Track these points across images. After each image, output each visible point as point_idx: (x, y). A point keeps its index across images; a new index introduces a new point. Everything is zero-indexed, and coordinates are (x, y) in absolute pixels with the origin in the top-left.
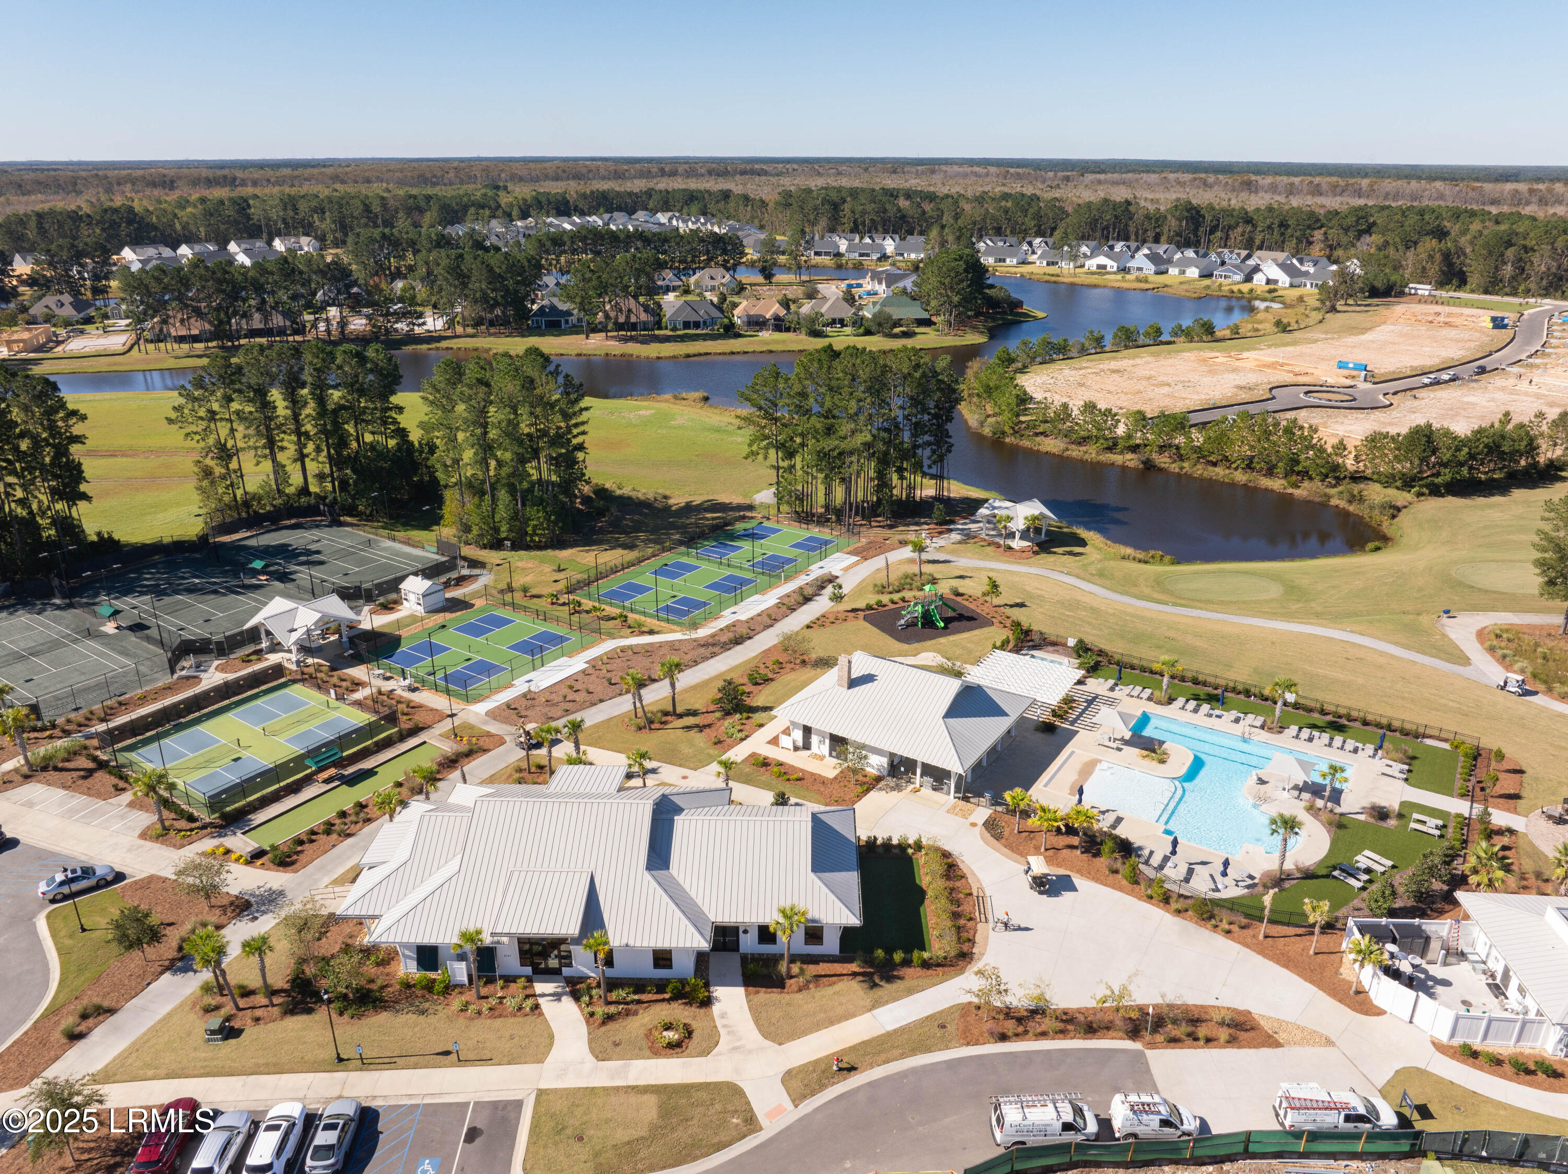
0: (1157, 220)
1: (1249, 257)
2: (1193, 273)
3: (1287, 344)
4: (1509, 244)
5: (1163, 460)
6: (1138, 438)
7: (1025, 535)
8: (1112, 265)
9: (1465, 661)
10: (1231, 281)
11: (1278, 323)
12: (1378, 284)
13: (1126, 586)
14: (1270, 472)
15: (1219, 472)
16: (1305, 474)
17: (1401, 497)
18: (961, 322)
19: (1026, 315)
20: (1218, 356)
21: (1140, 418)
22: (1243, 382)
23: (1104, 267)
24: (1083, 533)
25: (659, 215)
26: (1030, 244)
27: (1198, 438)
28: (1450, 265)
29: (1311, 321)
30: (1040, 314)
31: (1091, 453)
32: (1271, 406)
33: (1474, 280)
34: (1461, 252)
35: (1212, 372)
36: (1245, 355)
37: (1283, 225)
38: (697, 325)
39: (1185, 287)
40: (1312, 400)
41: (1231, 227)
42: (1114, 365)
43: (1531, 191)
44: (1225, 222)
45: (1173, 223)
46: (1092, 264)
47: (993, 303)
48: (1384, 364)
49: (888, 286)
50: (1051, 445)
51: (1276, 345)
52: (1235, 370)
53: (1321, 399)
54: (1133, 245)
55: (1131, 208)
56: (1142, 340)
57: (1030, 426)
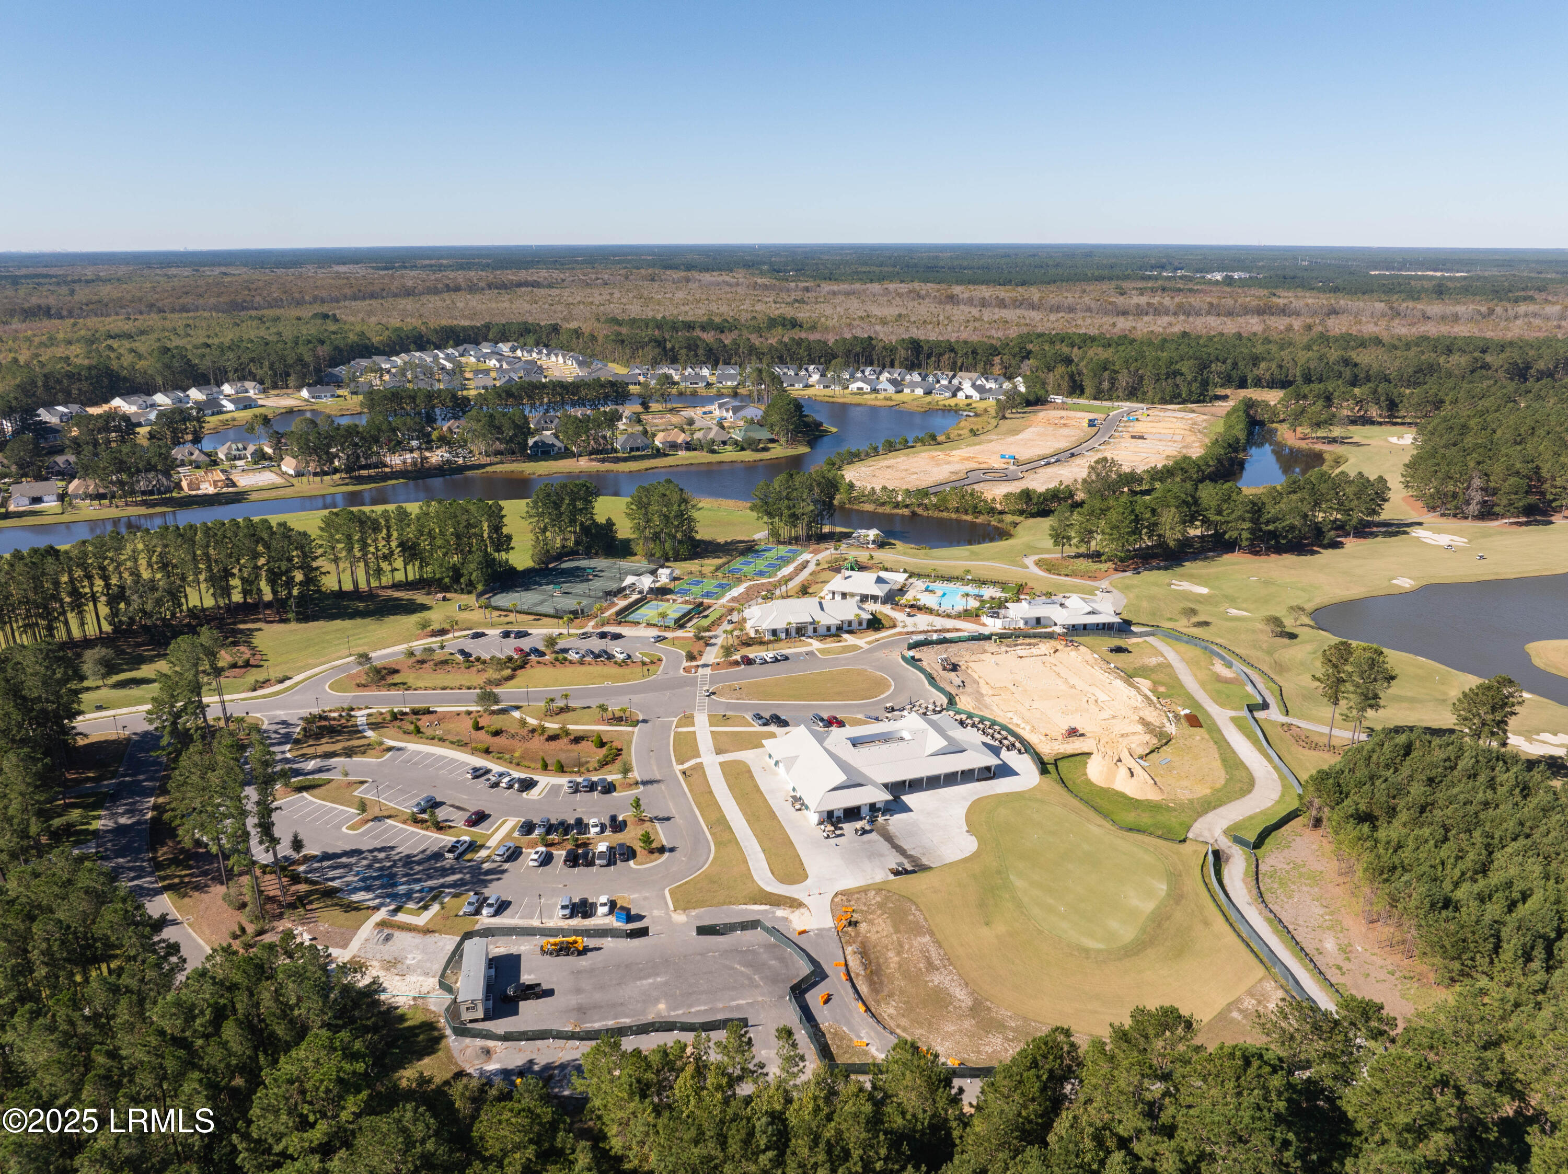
0: (891, 350)
1: (954, 376)
2: (919, 392)
3: (975, 444)
4: (1105, 369)
5: (920, 511)
6: (908, 501)
7: (874, 542)
8: (867, 388)
9: (1027, 567)
10: (942, 398)
11: (971, 431)
12: (1031, 398)
13: (914, 556)
14: (966, 513)
15: (945, 514)
16: (980, 512)
17: (1017, 519)
18: (793, 441)
19: (826, 431)
20: (938, 454)
21: (908, 492)
22: (953, 470)
23: (862, 389)
24: (893, 541)
25: (500, 345)
26: (807, 370)
27: (934, 500)
28: (1074, 381)
29: (990, 427)
30: (834, 430)
31: (887, 509)
32: (967, 482)
33: (1088, 391)
34: (1080, 374)
35: (937, 465)
36: (954, 453)
37: (974, 352)
38: (638, 449)
39: (915, 403)
40: (986, 477)
41: (941, 355)
42: (886, 463)
43: (1148, 304)
44: (936, 351)
45: (902, 353)
46: (854, 387)
47: (807, 425)
48: (1025, 454)
49: (734, 413)
50: (869, 507)
51: (970, 445)
52: (949, 463)
53: (991, 476)
54: (878, 370)
55: (874, 342)
56: (898, 446)
57: (856, 498)
